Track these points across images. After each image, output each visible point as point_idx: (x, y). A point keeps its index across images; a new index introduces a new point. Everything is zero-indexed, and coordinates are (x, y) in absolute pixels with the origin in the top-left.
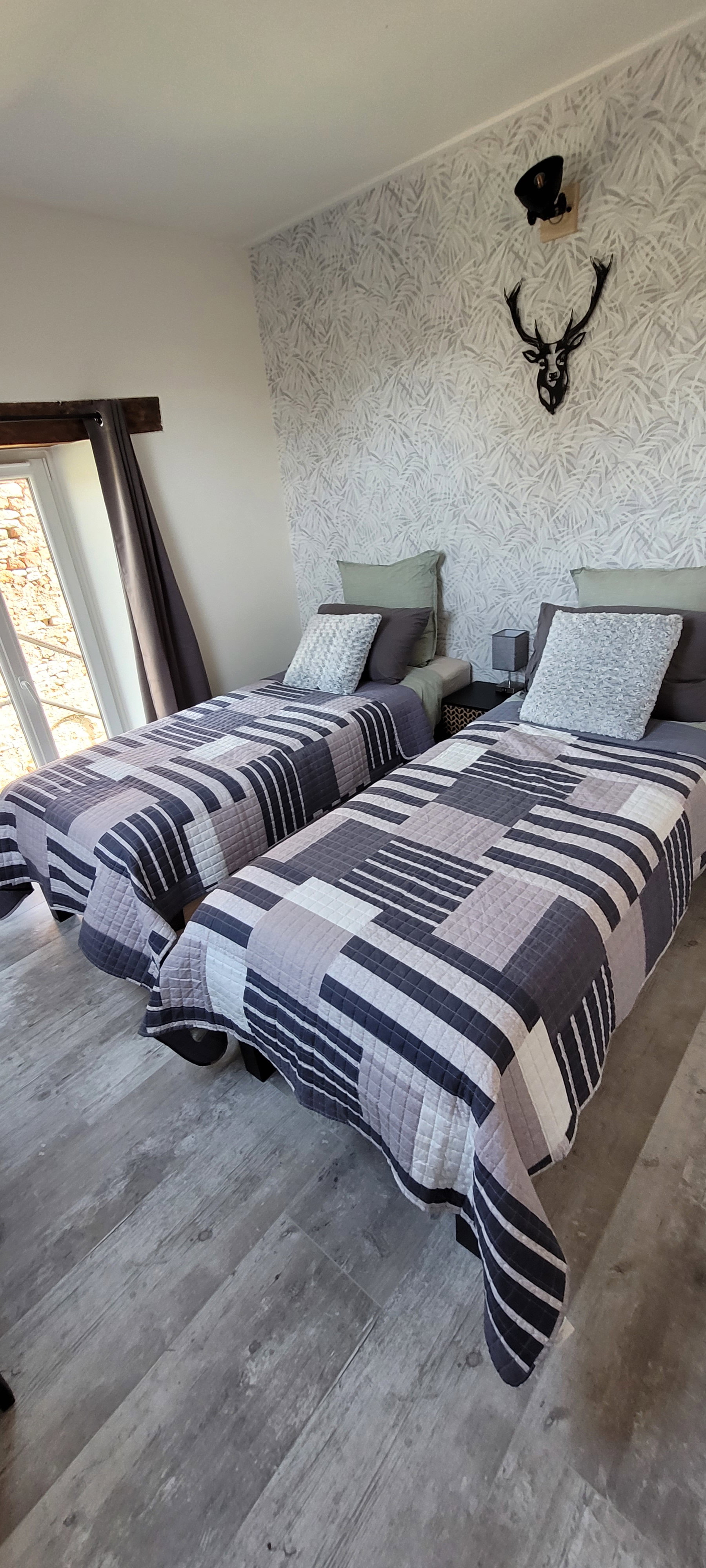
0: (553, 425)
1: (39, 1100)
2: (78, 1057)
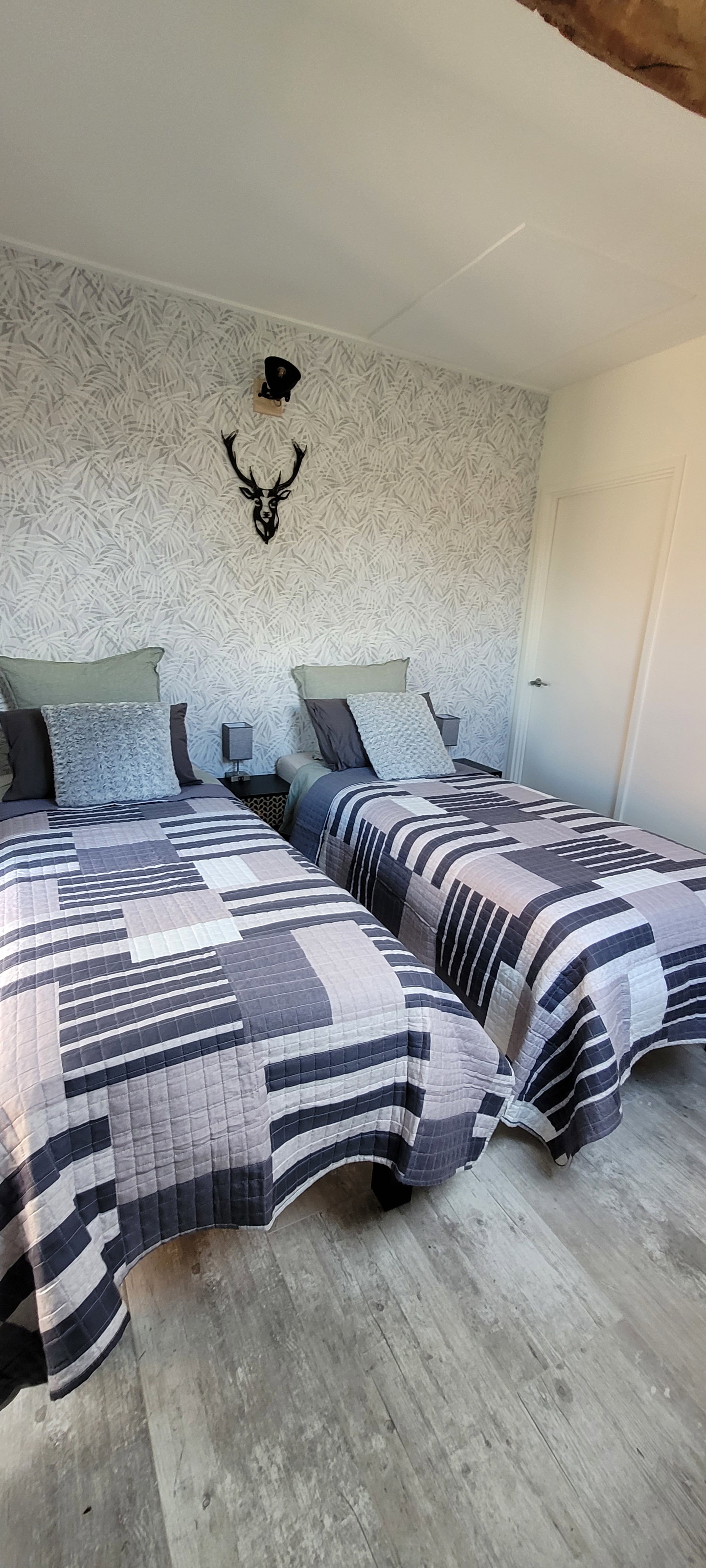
0: (264, 552)
1: (570, 1400)
2: (495, 1329)
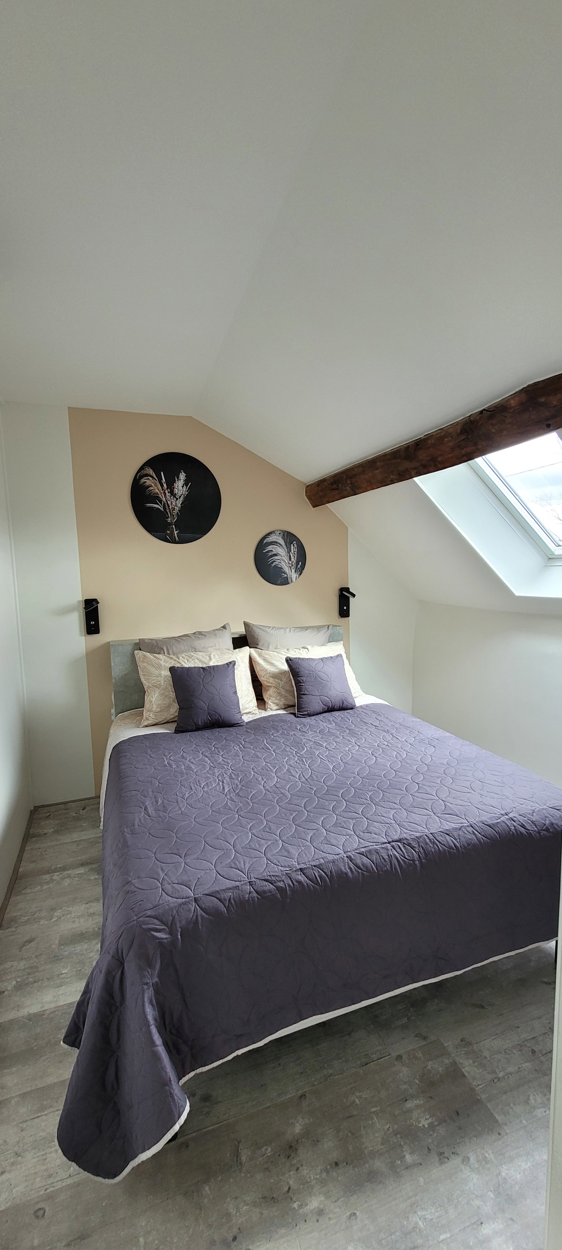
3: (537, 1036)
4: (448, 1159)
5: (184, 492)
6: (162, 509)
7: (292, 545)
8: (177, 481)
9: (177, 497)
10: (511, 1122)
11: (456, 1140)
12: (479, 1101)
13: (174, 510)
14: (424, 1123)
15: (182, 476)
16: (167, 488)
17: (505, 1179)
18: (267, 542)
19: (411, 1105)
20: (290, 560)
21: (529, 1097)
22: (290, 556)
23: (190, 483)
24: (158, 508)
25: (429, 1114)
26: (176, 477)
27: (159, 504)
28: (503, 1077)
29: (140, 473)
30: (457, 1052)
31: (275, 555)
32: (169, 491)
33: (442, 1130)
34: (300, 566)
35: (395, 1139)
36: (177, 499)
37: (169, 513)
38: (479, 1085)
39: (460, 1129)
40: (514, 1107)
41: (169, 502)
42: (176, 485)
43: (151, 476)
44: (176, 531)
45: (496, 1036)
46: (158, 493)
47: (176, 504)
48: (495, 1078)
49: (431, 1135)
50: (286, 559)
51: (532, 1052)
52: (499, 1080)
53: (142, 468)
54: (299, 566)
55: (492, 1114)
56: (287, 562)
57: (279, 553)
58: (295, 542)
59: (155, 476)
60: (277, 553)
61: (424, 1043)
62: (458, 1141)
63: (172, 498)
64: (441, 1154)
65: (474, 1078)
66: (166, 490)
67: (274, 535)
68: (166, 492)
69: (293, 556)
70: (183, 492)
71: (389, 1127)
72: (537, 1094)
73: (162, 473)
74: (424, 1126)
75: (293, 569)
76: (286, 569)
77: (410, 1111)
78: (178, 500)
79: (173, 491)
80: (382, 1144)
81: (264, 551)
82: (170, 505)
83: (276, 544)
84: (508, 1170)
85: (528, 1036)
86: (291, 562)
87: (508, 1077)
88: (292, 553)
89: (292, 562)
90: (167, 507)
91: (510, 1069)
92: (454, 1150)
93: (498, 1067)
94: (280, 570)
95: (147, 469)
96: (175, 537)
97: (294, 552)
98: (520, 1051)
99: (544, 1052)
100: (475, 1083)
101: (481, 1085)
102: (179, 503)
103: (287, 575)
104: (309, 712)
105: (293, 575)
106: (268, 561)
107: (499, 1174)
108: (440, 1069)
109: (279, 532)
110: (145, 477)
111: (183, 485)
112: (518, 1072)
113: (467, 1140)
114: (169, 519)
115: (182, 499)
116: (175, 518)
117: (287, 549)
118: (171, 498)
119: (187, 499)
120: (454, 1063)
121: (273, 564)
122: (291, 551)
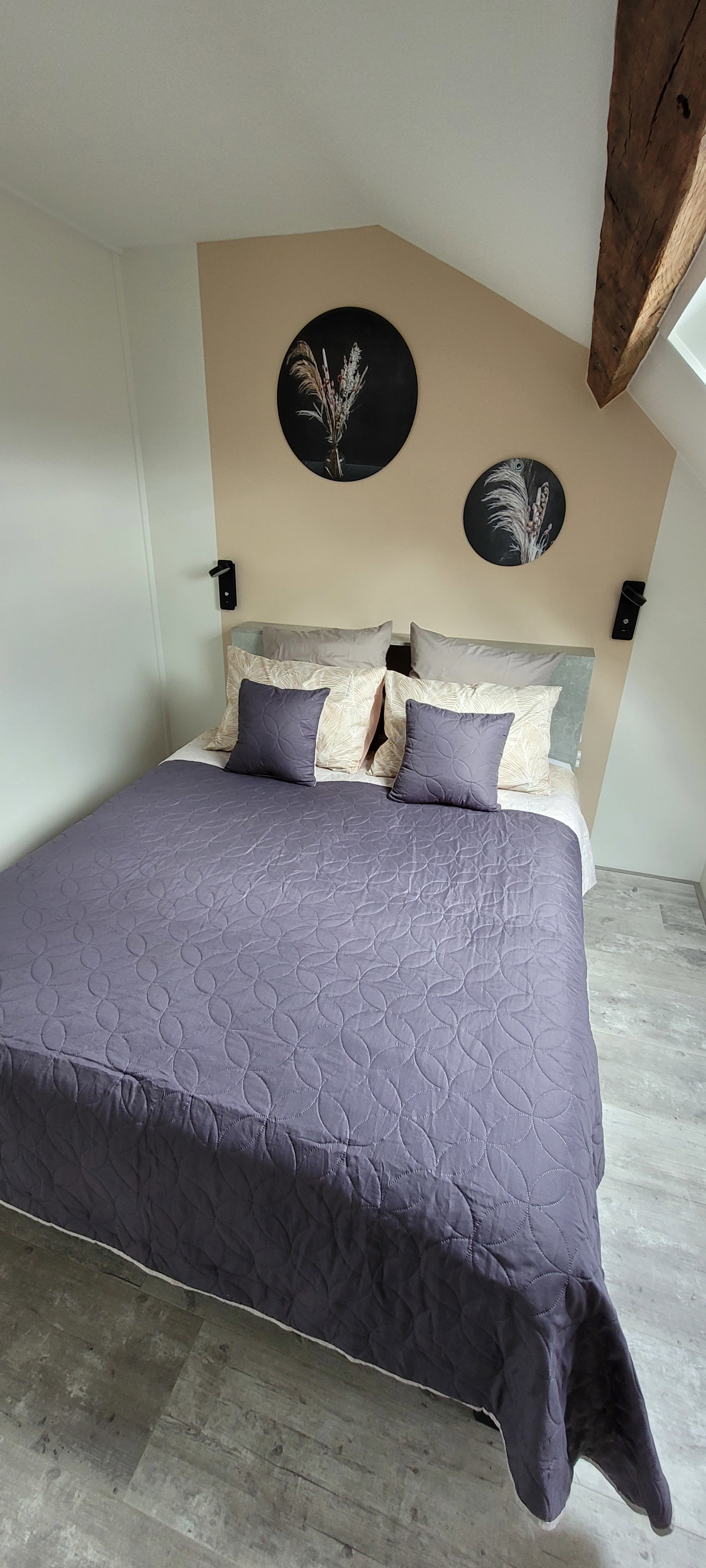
3: (309, 1438)
4: (44, 1452)
5: (356, 386)
6: (321, 419)
7: (540, 489)
8: (346, 365)
9: (344, 395)
10: (142, 1494)
11: (74, 1443)
12: (146, 1432)
13: (339, 421)
14: (75, 1391)
15: (355, 354)
16: (330, 380)
17: (57, 1539)
18: (492, 482)
19: (89, 1358)
20: (531, 519)
21: (198, 1493)
22: (532, 510)
23: (367, 367)
24: (315, 417)
25: (89, 1387)
26: (345, 357)
27: (316, 411)
28: (206, 1437)
29: (291, 355)
30: (200, 1354)
31: (504, 508)
32: (333, 385)
33: (77, 1417)
34: (549, 533)
35: (35, 1375)
36: (344, 400)
37: (330, 426)
38: (170, 1415)
39: (92, 1437)
40: (168, 1484)
41: (331, 406)
42: (344, 373)
43: (307, 357)
44: (340, 459)
45: (263, 1384)
46: (315, 390)
47: (342, 409)
48: (196, 1429)
49: (63, 1409)
50: (523, 517)
51: (276, 1450)
52: (195, 1435)
53: (294, 345)
54: (547, 532)
55: (138, 1461)
56: (523, 522)
57: (512, 504)
58: (547, 483)
59: (313, 359)
60: (508, 504)
61: (185, 1309)
62: (74, 1447)
63: (337, 398)
64: (45, 1438)
65: (176, 1403)
66: (328, 383)
67: (508, 467)
68: (329, 386)
69: (538, 511)
70: (354, 387)
71: (45, 1358)
72: (211, 1502)
73: (324, 350)
74: (70, 1393)
75: (534, 536)
76: (520, 536)
77: (79, 1363)
78: (346, 402)
79: (339, 384)
80: (21, 1367)
81: (483, 500)
82: (333, 412)
83: (508, 486)
84: (72, 1535)
85: (300, 1426)
86: (531, 523)
87: (209, 1445)
88: (537, 505)
89: (534, 523)
90: (328, 415)
91: (224, 1439)
92: (59, 1449)
93: (215, 1420)
94: (507, 537)
95: (301, 345)
96: (338, 469)
97: (541, 503)
98: (266, 1432)
99: (290, 1467)
100: (169, 1409)
101: (172, 1417)
102: (347, 407)
103: (520, 547)
104: (405, 795)
105: (532, 548)
106: (489, 518)
107: (60, 1528)
108: (160, 1354)
109: (518, 461)
110: (298, 360)
111: (355, 372)
112: (228, 1452)
113: (82, 1456)
114: (331, 438)
115: (351, 399)
116: (339, 436)
117: (529, 497)
118: (334, 398)
119: (363, 400)
120: (180, 1365)
121: (496, 525)
122: (535, 502)
